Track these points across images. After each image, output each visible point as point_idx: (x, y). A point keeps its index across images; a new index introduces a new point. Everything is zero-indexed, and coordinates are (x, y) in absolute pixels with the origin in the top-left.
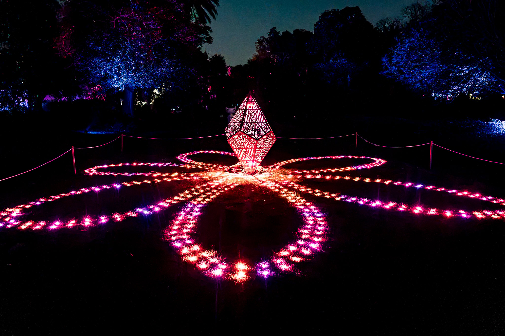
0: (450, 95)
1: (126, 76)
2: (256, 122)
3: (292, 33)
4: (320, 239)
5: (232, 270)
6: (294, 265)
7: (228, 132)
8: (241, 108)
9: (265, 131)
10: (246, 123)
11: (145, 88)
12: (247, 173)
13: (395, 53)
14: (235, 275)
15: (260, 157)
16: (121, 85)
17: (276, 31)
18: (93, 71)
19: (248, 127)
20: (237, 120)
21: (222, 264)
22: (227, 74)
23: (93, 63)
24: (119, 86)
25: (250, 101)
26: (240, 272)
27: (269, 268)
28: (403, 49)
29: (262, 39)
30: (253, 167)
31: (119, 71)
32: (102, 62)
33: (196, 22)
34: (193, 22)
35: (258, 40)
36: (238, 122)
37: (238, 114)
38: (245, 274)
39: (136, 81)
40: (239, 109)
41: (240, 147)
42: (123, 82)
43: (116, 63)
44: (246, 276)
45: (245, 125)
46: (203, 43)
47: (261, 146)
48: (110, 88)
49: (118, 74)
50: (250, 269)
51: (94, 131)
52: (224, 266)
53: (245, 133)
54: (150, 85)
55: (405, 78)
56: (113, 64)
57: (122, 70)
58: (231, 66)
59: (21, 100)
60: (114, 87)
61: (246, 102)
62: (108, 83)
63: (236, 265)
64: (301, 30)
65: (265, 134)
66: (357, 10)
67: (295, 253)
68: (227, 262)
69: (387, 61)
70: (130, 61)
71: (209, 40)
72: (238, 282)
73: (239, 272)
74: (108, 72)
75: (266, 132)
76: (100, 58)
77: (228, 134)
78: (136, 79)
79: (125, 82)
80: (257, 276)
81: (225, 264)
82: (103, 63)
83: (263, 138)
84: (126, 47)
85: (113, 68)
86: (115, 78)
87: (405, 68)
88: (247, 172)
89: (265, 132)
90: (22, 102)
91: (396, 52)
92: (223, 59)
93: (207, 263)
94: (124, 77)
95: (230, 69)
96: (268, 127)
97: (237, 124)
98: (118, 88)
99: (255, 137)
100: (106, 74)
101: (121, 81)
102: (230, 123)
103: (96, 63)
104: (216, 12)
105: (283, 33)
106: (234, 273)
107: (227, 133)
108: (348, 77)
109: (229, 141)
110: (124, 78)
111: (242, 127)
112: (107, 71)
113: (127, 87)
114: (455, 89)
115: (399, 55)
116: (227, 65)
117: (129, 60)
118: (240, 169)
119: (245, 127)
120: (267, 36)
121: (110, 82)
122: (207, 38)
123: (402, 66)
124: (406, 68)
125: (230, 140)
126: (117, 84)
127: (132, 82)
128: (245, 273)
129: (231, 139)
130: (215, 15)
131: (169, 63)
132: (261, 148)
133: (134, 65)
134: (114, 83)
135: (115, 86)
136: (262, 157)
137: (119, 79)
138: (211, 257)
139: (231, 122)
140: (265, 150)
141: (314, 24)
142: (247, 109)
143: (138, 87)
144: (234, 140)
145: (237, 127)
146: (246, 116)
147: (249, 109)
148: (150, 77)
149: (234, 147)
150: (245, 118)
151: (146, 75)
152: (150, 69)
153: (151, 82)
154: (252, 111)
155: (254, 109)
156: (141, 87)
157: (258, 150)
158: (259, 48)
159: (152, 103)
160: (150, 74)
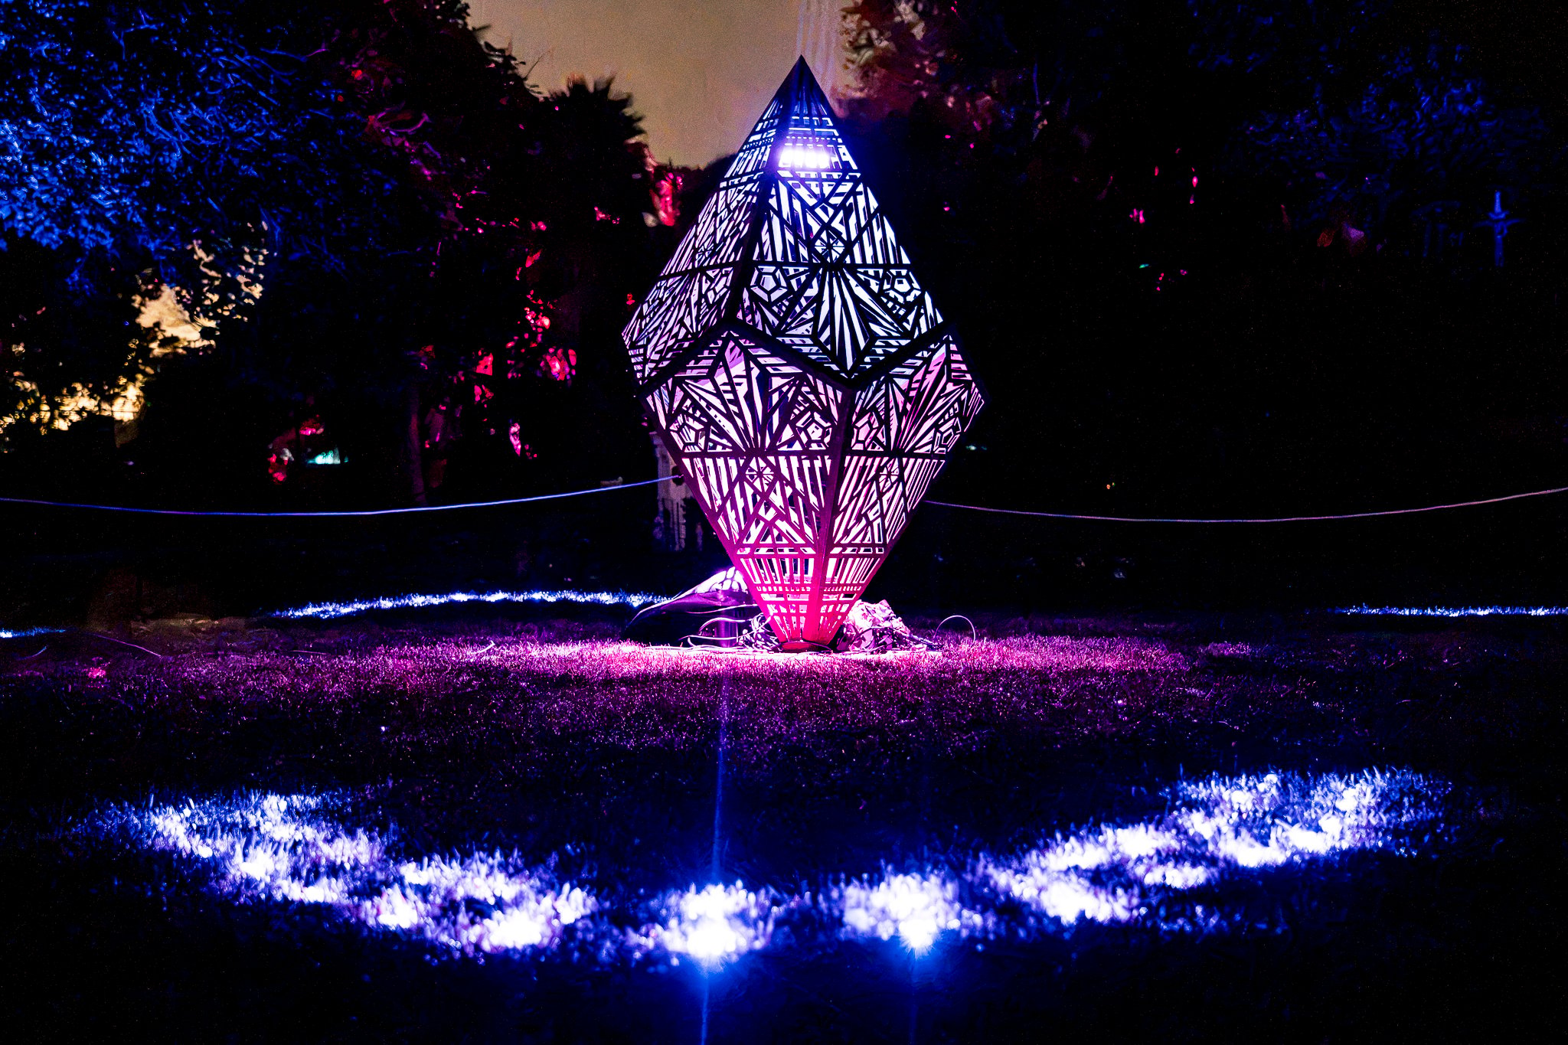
2: (847, 267)
7: (644, 342)
8: (737, 177)
9: (908, 326)
10: (772, 269)
11: (72, 246)
12: (783, 643)
15: (875, 525)
19: (784, 297)
20: (708, 254)
22: (655, 213)
25: (800, 121)
30: (822, 594)
36: (714, 268)
37: (715, 215)
40: (722, 185)
41: (731, 440)
45: (770, 283)
47: (882, 438)
54: (106, 223)
61: (773, 132)
65: (904, 344)
75: (916, 337)
77: (641, 359)
83: (898, 374)
88: (779, 633)
89: (907, 336)
92: (629, 113)
97: (711, 281)
102: (660, 283)
107: (639, 351)
109: (649, 402)
111: (746, 295)
119: (765, 297)
125: (657, 395)
129: (664, 390)
131: (245, 72)
132: (881, 455)
139: (668, 277)
142: (782, 174)
143: (20, 234)
144: (687, 396)
145: (707, 300)
146: (776, 221)
147: (795, 177)
148: (110, 166)
149: (686, 445)
150: (765, 237)
151: (80, 145)
152: (110, 104)
153: (113, 196)
154: (817, 191)
155: (830, 179)
156: (45, 241)
157: (855, 458)
158: (870, 44)
159: (125, 408)
160: (107, 143)
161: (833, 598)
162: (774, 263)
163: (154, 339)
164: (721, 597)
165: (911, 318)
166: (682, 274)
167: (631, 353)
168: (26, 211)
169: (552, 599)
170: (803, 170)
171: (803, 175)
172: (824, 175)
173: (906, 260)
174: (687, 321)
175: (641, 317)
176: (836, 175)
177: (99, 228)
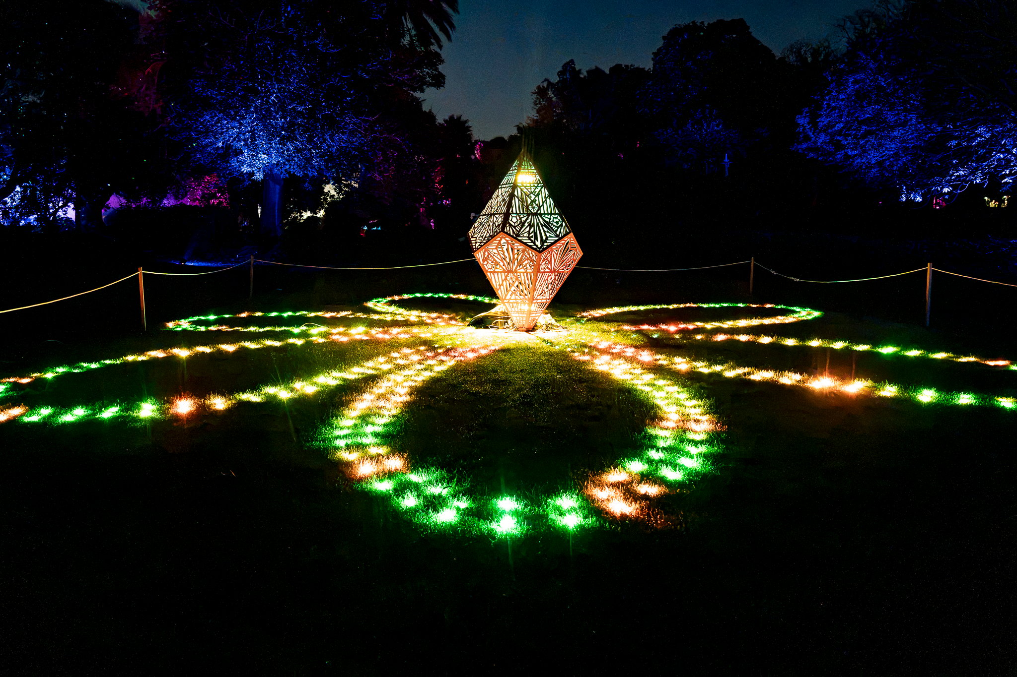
0: (949, 188)
1: (267, 150)
2: (538, 214)
3: (607, 72)
4: (703, 449)
5: (483, 513)
6: (643, 503)
7: (476, 236)
8: (504, 184)
9: (558, 233)
10: (515, 215)
11: (306, 175)
12: (518, 328)
13: (826, 106)
14: (491, 522)
15: (547, 293)
16: (258, 169)
17: (574, 68)
18: (200, 139)
19: (519, 224)
20: (496, 209)
21: (456, 499)
22: (474, 155)
23: (201, 123)
24: (253, 171)
25: (525, 168)
26: (503, 516)
27: (580, 508)
28: (842, 96)
29: (545, 85)
30: (530, 314)
31: (253, 139)
32: (218, 121)
33: (411, 42)
34: (406, 42)
35: (539, 87)
36: (498, 214)
37: (498, 196)
38: (518, 522)
39: (287, 160)
40: (500, 187)
41: (502, 268)
42: (260, 163)
43: (249, 123)
44: (521, 525)
45: (514, 220)
46: (425, 87)
47: (549, 266)
48: (236, 174)
49: (250, 145)
50: (530, 510)
51: (198, 261)
52: (464, 503)
53: (512, 236)
54: (315, 169)
55: (847, 157)
56: (241, 124)
57: (259, 137)
58: (481, 139)
59: (60, 204)
60: (243, 171)
61: (516, 171)
62: (230, 164)
63: (494, 500)
64: (625, 66)
65: (557, 238)
66: (740, 26)
67: (645, 478)
68: (469, 493)
69: (809, 124)
70: (275, 118)
71: (439, 81)
72: (500, 540)
73: (500, 515)
74: (232, 142)
75: (560, 236)
76: (215, 114)
77: (475, 242)
78: (287, 155)
79: (264, 162)
80: (550, 526)
81: (465, 498)
82: (220, 123)
83: (554, 247)
84: (269, 91)
85: (241, 133)
86: (245, 154)
87: (846, 136)
88: (517, 325)
89: (557, 236)
90: (62, 207)
91: (826, 104)
92: (467, 125)
93: (418, 496)
94: (263, 151)
95: (480, 145)
96: (564, 224)
97: (497, 218)
98: (251, 174)
99: (535, 245)
100: (228, 147)
101: (257, 159)
102: (480, 217)
103: (207, 123)
104: (452, 26)
105: (588, 72)
106: (488, 519)
107: (474, 239)
108: (725, 159)
109: (477, 255)
110: (264, 154)
111: (507, 224)
112: (229, 140)
113: (269, 172)
114: (958, 174)
115: (834, 108)
116: (475, 137)
117: (274, 116)
118: (501, 319)
119: (513, 224)
120: (555, 79)
121: (234, 164)
122: (433, 77)
123: (839, 133)
124: (850, 135)
125: (479, 253)
126: (248, 166)
127: (279, 161)
128: (516, 520)
129: (482, 251)
130: (451, 32)
131: (355, 124)
132: (549, 272)
133: (283, 128)
134: (243, 163)
135: (245, 171)
136: (551, 292)
137: (253, 156)
138: (430, 483)
139: (483, 215)
140: (557, 278)
141: (653, 53)
142: (519, 185)
143: (292, 173)
144: (489, 254)
145: (495, 225)
146: (517, 199)
147: (523, 186)
148: (316, 152)
149: (488, 269)
150: (513, 204)
151: (308, 148)
152: (317, 135)
153: (317, 162)
154: (530, 190)
155: (534, 186)
156: (298, 175)
157: (541, 274)
158: (540, 103)
159: (321, 214)
160: (316, 147)
161: (534, 315)
162: (516, 213)
163: (328, 196)
164: (499, 313)
165: (559, 230)
166: (488, 215)
167: (472, 239)
168: (293, 166)
169: (445, 296)
170: (525, 183)
171: (525, 185)
172: (532, 185)
173: (557, 212)
174: (489, 232)
175: (475, 228)
176: (536, 185)
177: (313, 170)
